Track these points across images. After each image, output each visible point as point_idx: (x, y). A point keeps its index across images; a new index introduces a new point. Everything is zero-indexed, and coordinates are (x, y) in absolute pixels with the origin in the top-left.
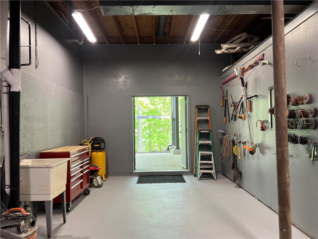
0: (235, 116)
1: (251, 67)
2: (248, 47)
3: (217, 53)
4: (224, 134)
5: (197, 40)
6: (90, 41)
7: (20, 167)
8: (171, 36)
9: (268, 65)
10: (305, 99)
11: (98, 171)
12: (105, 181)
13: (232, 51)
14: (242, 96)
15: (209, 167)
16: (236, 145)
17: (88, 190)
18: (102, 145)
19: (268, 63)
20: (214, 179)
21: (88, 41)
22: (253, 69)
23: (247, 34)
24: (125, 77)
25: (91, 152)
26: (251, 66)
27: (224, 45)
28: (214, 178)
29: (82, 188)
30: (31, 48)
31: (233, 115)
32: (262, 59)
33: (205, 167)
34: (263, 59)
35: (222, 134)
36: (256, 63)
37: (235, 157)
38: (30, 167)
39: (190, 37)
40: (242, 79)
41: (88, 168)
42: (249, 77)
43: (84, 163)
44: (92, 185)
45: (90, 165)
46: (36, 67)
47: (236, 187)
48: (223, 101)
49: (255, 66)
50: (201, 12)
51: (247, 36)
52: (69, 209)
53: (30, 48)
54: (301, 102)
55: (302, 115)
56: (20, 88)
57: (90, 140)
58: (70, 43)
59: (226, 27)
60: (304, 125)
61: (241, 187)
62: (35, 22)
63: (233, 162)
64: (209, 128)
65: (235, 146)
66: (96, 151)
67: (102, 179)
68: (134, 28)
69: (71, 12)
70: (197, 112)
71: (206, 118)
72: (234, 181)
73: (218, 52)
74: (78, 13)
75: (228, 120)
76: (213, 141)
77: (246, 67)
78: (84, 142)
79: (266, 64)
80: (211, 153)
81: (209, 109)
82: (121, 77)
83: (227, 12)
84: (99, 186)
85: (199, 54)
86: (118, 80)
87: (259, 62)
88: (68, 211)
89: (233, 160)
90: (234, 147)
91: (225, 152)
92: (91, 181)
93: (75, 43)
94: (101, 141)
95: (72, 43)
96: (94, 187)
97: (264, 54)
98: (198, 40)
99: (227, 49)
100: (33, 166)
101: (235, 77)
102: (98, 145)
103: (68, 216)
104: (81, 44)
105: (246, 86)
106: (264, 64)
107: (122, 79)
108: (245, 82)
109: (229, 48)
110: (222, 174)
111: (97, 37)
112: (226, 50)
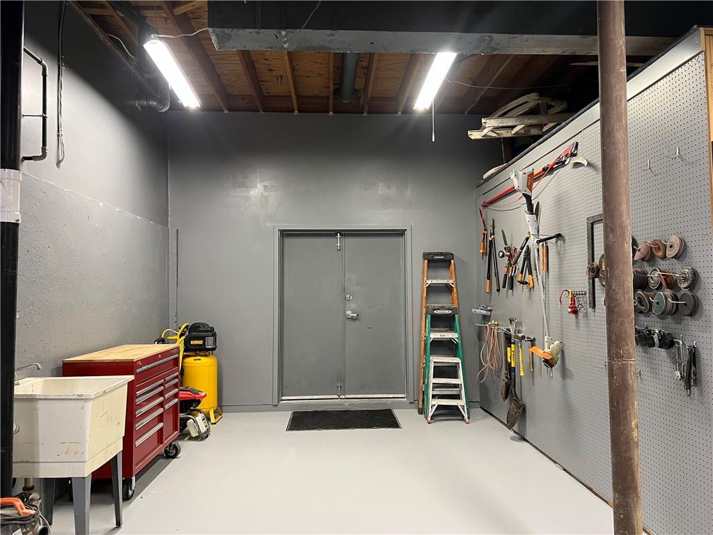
0: (512, 278)
1: (549, 170)
2: (540, 126)
3: (472, 137)
4: (486, 318)
5: (428, 108)
6: (185, 105)
7: (15, 397)
8: (370, 96)
9: (587, 169)
10: (671, 246)
11: (199, 402)
12: (215, 423)
13: (505, 134)
14: (527, 236)
15: (453, 391)
16: (514, 343)
17: (175, 446)
18: (209, 341)
19: (586, 163)
20: (463, 419)
21: (181, 105)
22: (553, 175)
23: (540, 96)
24: (265, 186)
25: (184, 357)
26: (548, 168)
27: (488, 121)
28: (463, 416)
29: (162, 443)
30: (48, 120)
31: (506, 275)
32: (573, 155)
33: (444, 393)
34: (575, 155)
35: (481, 318)
36: (560, 163)
37: (511, 370)
38: (38, 397)
39: (411, 100)
40: (528, 198)
41: (176, 396)
42: (544, 192)
43: (166, 383)
44: (184, 435)
45: (181, 388)
46: (59, 163)
47: (512, 439)
48: (484, 245)
49: (557, 168)
50: (438, 46)
51: (538, 102)
52: (130, 492)
53: (44, 119)
54: (660, 254)
55: (664, 283)
56: (18, 213)
57: (181, 331)
58: (139, 108)
59: (493, 80)
60: (669, 305)
61: (524, 439)
62: (59, 61)
63: (506, 383)
64: (453, 303)
65: (510, 347)
66: (196, 356)
67: (209, 419)
68: (287, 77)
69: (142, 41)
70: (426, 268)
71: (445, 282)
72: (510, 425)
73: (475, 135)
74: (158, 41)
75: (495, 287)
76: (461, 334)
77: (538, 169)
78: (168, 334)
79: (583, 165)
80: (457, 360)
81: (452, 261)
82: (256, 187)
83: (497, 49)
84: (201, 437)
85: (433, 140)
86: (249, 193)
87: (565, 161)
88: (127, 498)
89: (507, 377)
90: (509, 349)
91: (488, 358)
92: (184, 423)
93: (151, 107)
94: (207, 331)
95: (143, 107)
96: (189, 439)
97: (577, 143)
98: (431, 108)
99: (495, 129)
100: (45, 396)
101: (512, 191)
102: (201, 342)
103: (128, 511)
104: (163, 111)
105: (537, 214)
106: (577, 165)
107: (257, 190)
108: (534, 203)
109: (499, 128)
110: (482, 408)
111: (202, 96)
112: (492, 131)
